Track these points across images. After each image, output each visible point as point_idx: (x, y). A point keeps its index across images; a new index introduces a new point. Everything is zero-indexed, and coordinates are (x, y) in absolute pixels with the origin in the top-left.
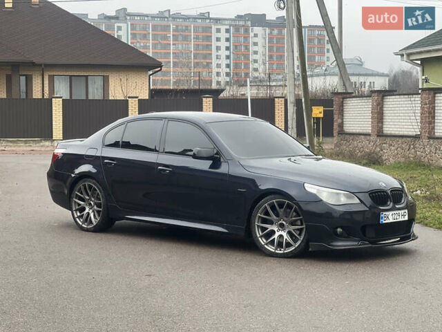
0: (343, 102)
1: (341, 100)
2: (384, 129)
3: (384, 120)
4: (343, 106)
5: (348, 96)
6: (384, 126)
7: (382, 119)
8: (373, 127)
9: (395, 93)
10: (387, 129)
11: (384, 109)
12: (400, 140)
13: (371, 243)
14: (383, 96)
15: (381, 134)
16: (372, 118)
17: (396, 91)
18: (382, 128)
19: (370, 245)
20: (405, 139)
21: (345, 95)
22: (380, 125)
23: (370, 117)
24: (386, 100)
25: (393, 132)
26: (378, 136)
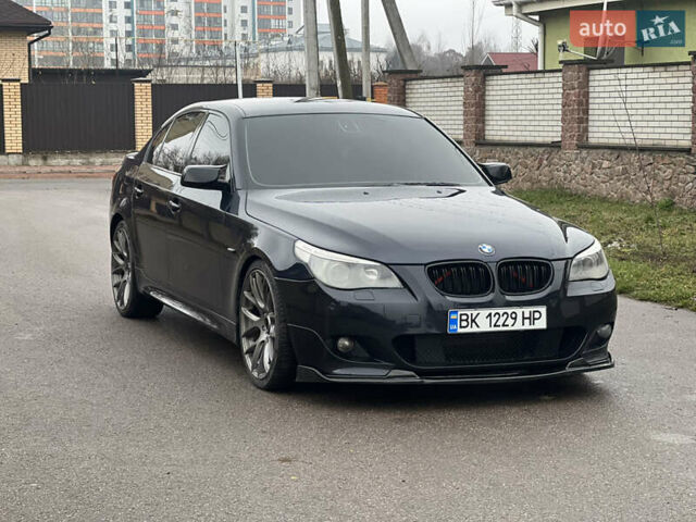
0: (404, 87)
1: (402, 82)
2: (487, 133)
3: (487, 118)
4: (405, 93)
5: (414, 76)
6: (487, 128)
7: (484, 115)
8: (466, 129)
9: (504, 70)
10: (492, 132)
11: (487, 98)
12: (521, 152)
13: (421, 374)
14: (485, 75)
15: (481, 141)
16: (465, 114)
17: (506, 67)
18: (484, 131)
19: (417, 380)
20: (530, 149)
21: (408, 76)
22: (480, 125)
23: (461, 113)
24: (490, 83)
25: (506, 138)
26: (476, 145)
